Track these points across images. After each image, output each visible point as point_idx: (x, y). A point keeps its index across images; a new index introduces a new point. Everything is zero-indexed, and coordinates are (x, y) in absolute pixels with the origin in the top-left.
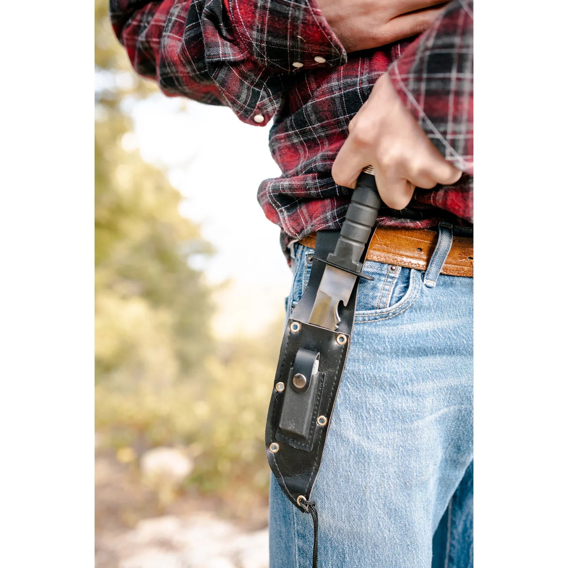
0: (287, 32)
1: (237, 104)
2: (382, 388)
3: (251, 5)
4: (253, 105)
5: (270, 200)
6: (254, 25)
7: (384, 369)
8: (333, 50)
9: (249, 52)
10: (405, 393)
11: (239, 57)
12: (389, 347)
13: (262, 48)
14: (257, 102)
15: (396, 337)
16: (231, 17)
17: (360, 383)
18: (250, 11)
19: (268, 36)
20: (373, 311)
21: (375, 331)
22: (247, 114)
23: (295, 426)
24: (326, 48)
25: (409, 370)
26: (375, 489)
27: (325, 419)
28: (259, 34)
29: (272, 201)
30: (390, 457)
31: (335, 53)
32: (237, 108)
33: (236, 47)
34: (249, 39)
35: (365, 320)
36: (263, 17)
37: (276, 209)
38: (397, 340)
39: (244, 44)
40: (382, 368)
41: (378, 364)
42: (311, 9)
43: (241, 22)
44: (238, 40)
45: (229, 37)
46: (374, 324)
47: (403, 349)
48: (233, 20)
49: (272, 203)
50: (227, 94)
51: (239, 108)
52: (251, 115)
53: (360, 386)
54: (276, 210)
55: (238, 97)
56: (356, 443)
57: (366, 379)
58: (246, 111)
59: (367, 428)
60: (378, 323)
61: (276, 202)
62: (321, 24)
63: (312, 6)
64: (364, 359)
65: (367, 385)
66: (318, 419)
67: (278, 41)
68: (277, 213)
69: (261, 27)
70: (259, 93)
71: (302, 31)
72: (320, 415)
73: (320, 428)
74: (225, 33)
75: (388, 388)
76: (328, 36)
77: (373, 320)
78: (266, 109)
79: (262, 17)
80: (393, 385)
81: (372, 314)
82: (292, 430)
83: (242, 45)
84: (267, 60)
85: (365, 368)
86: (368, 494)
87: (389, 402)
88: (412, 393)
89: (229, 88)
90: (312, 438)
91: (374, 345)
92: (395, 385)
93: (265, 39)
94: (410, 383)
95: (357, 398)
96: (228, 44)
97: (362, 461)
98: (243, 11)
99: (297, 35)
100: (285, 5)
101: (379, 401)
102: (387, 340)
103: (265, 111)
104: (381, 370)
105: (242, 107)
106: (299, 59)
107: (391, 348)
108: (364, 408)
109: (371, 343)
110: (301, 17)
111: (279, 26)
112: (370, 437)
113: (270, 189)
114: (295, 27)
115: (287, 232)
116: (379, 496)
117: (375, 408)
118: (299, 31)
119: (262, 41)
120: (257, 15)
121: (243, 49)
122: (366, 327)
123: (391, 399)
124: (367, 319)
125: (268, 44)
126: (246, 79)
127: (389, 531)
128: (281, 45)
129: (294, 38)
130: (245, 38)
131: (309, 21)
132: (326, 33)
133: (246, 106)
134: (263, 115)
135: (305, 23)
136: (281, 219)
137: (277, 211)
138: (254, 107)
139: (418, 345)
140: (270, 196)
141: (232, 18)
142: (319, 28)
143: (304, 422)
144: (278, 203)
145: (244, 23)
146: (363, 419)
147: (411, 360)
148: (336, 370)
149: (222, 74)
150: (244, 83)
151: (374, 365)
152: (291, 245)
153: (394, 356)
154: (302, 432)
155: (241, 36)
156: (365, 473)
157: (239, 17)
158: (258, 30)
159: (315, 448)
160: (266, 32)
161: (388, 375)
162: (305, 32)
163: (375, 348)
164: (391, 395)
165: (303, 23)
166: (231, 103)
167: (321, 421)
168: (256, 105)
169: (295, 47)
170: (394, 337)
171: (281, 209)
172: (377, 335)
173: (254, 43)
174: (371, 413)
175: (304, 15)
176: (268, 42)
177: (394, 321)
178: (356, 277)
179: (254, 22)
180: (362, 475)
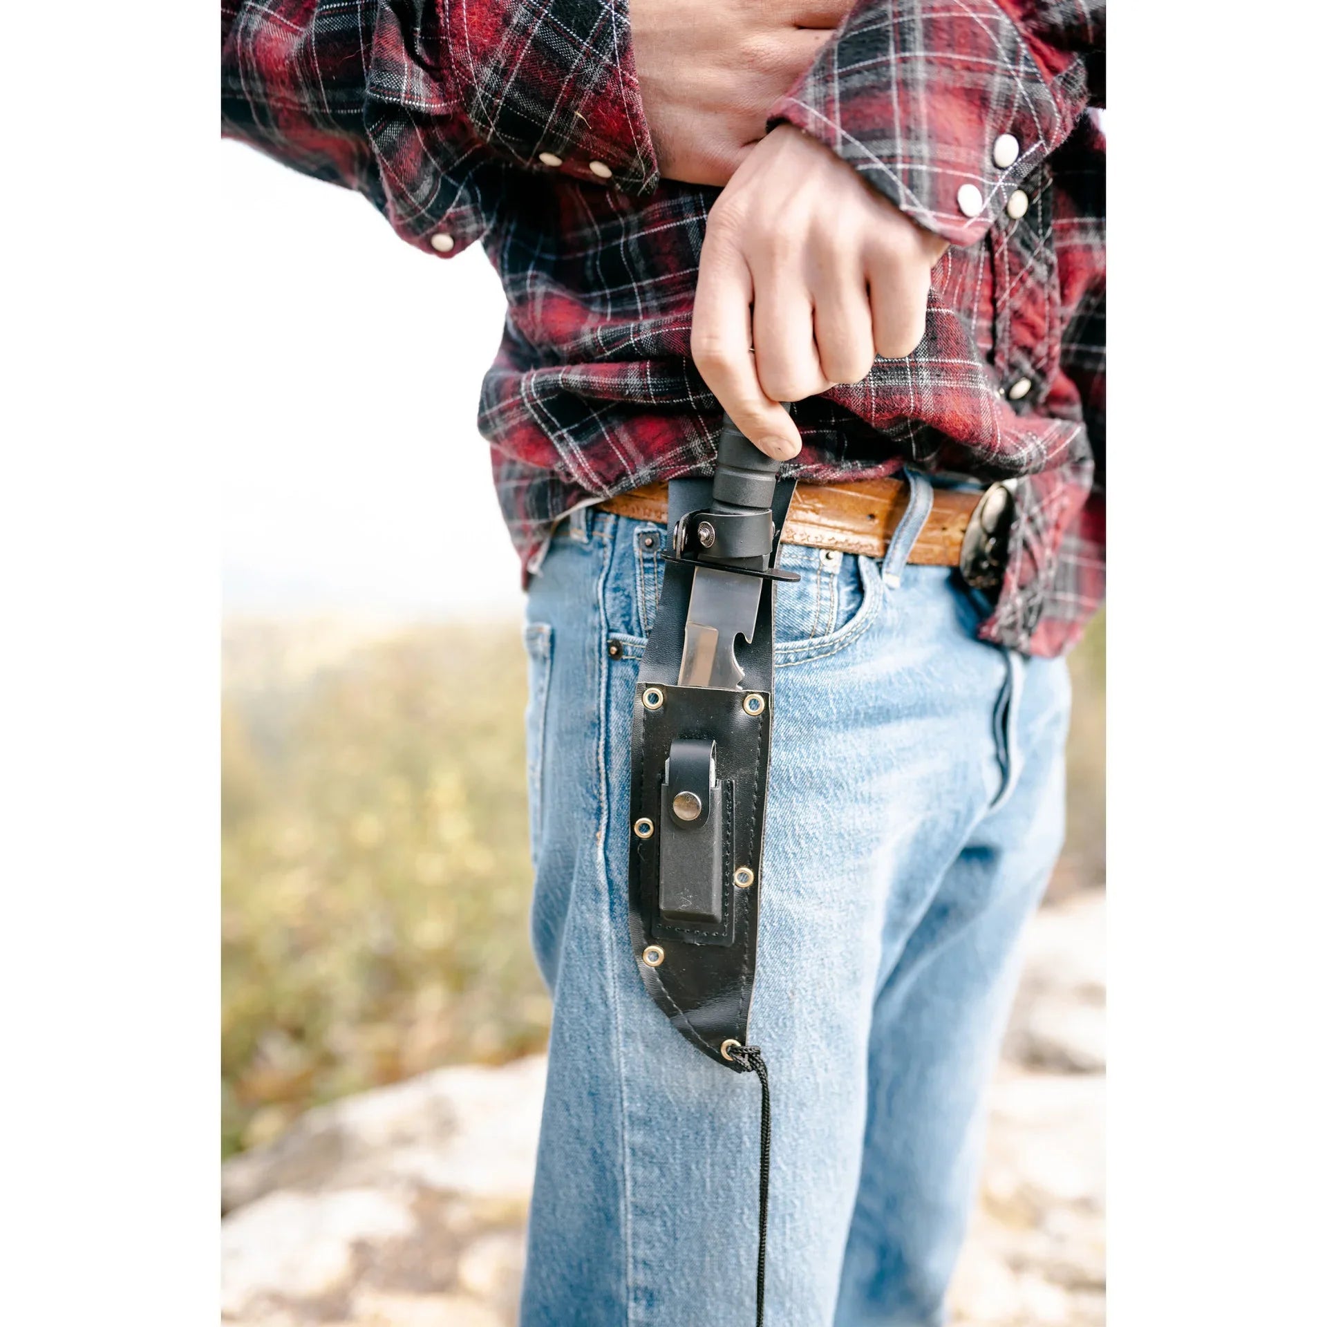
0: (557, 96)
1: (406, 202)
2: (821, 793)
3: (497, 15)
4: (438, 213)
5: (536, 416)
6: (492, 57)
7: (824, 754)
8: (635, 163)
9: (461, 103)
10: (859, 797)
11: (437, 107)
12: (835, 711)
13: (491, 107)
14: (448, 207)
15: (845, 691)
16: (444, 19)
17: (780, 788)
18: (491, 25)
19: (513, 88)
20: (805, 642)
21: (809, 681)
22: (421, 227)
23: (693, 900)
24: (624, 155)
25: (864, 751)
26: (810, 993)
27: (750, 873)
28: (497, 79)
29: (539, 416)
30: (835, 926)
31: (636, 169)
32: (402, 207)
33: (436, 85)
34: (471, 79)
35: (789, 661)
36: (516, 48)
37: (549, 434)
38: (848, 696)
39: (457, 84)
40: (821, 753)
41: (813, 745)
42: (620, 71)
43: (464, 38)
44: (445, 72)
45: (426, 59)
46: (806, 667)
47: (857, 713)
48: (446, 26)
49: (539, 422)
50: (393, 175)
51: (408, 209)
52: (428, 232)
53: (781, 793)
54: (548, 438)
55: (414, 188)
56: (776, 907)
57: (792, 779)
58: (421, 221)
59: (795, 875)
60: (814, 665)
61: (549, 419)
62: (630, 106)
63: (624, 68)
64: (789, 738)
65: (795, 789)
66: (736, 875)
67: (530, 106)
68: (550, 443)
69: (506, 66)
70: (454, 191)
71: (587, 105)
72: (738, 867)
73: (744, 892)
74: (419, 49)
75: (831, 791)
76: (636, 134)
77: (803, 659)
78: (464, 226)
79: (514, 48)
80: (841, 785)
81: (803, 647)
82: (688, 910)
83: (451, 85)
84: (494, 133)
85: (791, 757)
86: (796, 1005)
87: (834, 817)
88: (870, 797)
89: (401, 163)
90: (731, 917)
91: (810, 708)
92: (844, 784)
93: (505, 92)
94: (867, 778)
95: (775, 819)
96: (422, 73)
97: (787, 940)
98: (475, 18)
99: (576, 109)
100: (570, 42)
101: (816, 818)
102: (831, 696)
103: (460, 231)
104: (819, 757)
105: (415, 210)
106: (559, 152)
107: (839, 712)
108: (790, 834)
109: (804, 705)
110: (596, 79)
111: (544, 78)
112: (802, 891)
113: (533, 390)
114: (575, 92)
115: (580, 481)
116: (816, 1005)
117: (811, 832)
118: (582, 103)
119: (497, 94)
120: (505, 39)
121: (449, 93)
122: (791, 675)
123: (836, 811)
124: (792, 658)
125: (508, 104)
126: (436, 154)
127: (826, 1070)
128: (534, 116)
129: (566, 113)
130: (463, 74)
131: (609, 92)
132: (635, 127)
133: (423, 211)
134: (454, 238)
135: (600, 94)
136: (563, 454)
137: (552, 438)
138: (439, 218)
139: (880, 703)
140: (535, 407)
141: (445, 22)
142: (625, 113)
143: (710, 888)
144: (553, 419)
145: (470, 42)
146: (787, 858)
147: (866, 732)
148: (753, 769)
149: (392, 132)
150: (429, 160)
151: (808, 749)
152: (580, 510)
153: (842, 727)
154: (710, 910)
155: (454, 67)
156: (793, 964)
157: (463, 28)
158: (496, 70)
159: (740, 936)
160: (512, 79)
161: (832, 766)
162: (594, 110)
163: (810, 715)
164: (837, 803)
165: (595, 91)
166: (394, 196)
167: (742, 878)
168: (445, 213)
169: (562, 130)
170: (842, 691)
171: (559, 433)
172: (815, 688)
173: (480, 91)
174: (803, 842)
175: (602, 77)
176: (508, 100)
177: (840, 660)
178: (762, 579)
179: (493, 49)
180: (787, 969)
